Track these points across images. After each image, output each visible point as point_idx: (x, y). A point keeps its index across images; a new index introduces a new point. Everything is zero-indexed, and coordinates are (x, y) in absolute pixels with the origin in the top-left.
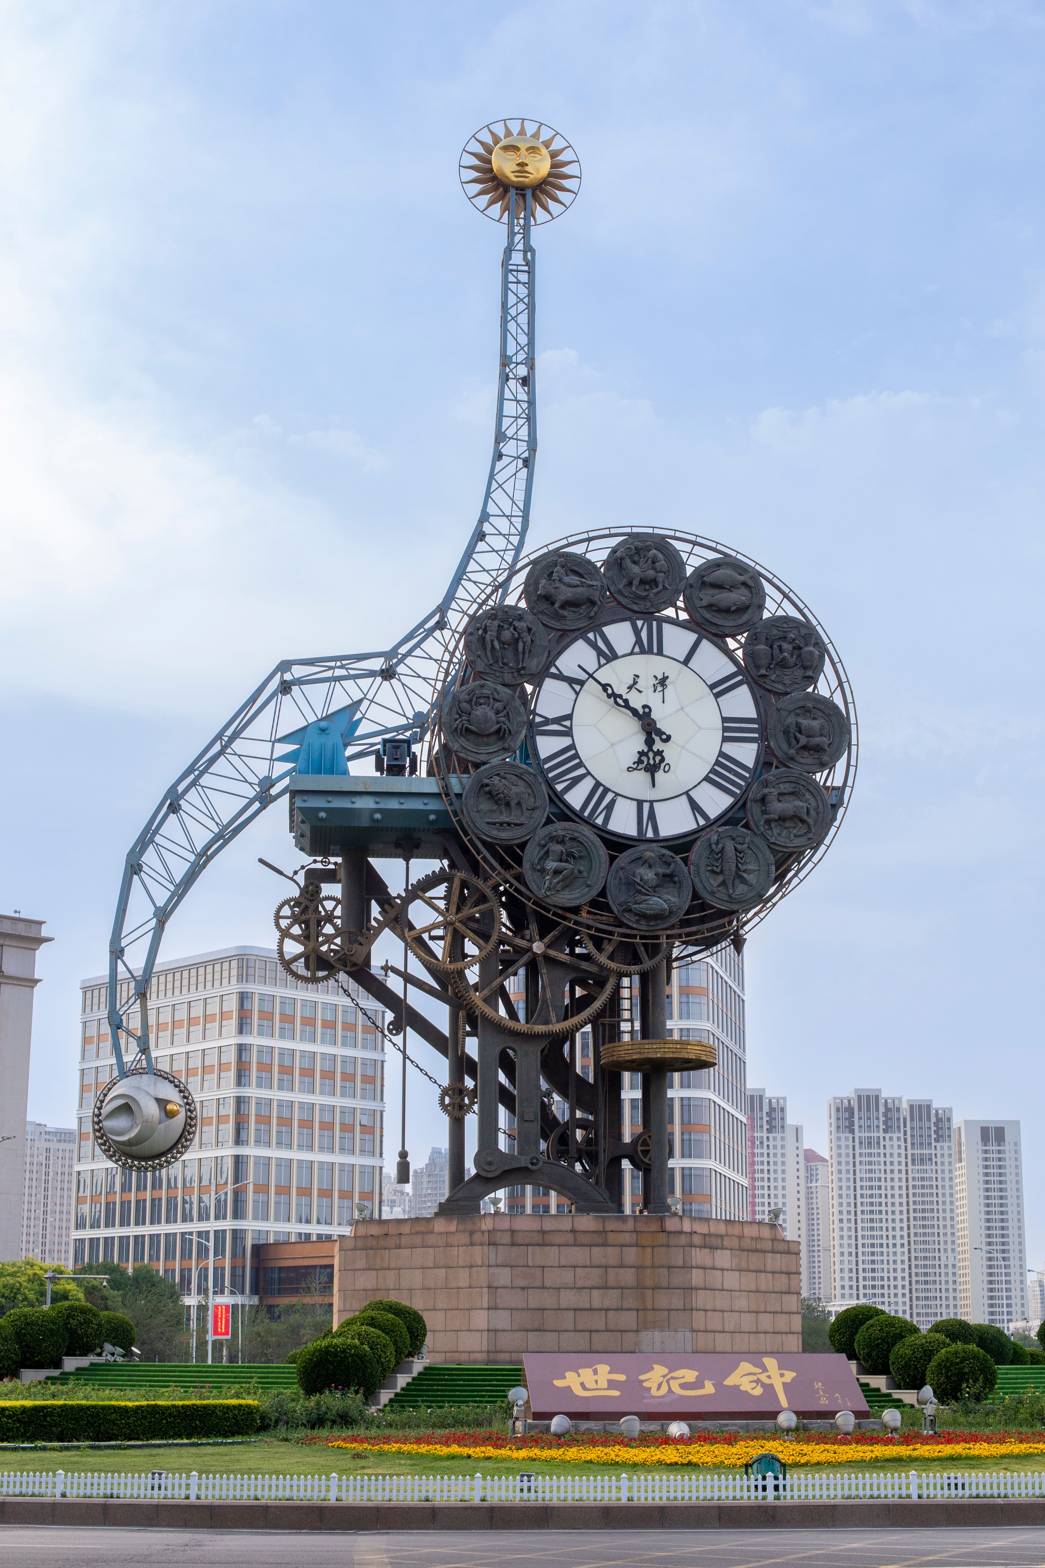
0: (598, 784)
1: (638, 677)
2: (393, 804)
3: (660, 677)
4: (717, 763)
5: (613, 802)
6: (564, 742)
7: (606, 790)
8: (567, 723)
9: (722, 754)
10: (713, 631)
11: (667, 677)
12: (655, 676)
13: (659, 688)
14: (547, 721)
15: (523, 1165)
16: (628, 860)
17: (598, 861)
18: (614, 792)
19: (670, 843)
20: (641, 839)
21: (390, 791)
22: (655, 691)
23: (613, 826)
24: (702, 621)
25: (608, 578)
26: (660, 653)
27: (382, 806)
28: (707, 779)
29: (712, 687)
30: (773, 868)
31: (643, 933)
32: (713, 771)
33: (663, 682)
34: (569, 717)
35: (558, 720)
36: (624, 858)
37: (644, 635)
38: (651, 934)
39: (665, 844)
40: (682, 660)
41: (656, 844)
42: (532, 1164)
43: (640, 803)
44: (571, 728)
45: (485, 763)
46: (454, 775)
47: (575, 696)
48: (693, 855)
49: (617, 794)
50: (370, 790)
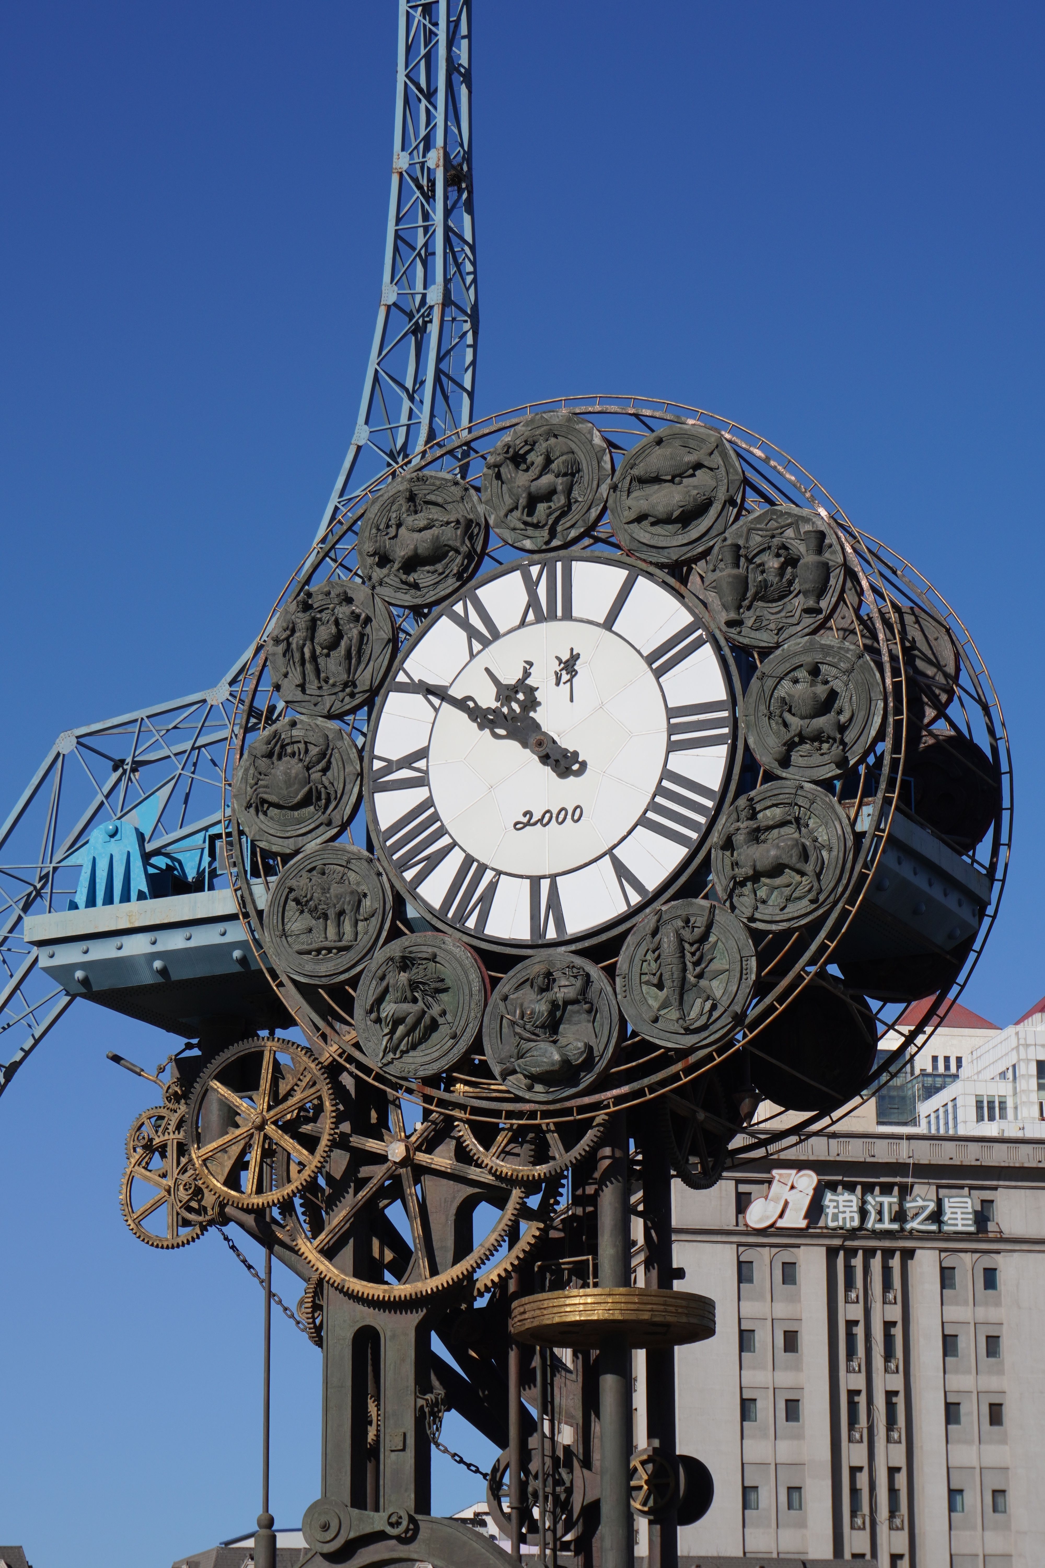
0: (469, 860)
1: (531, 664)
2: (175, 941)
3: (565, 657)
4: (660, 790)
5: (493, 887)
6: (415, 796)
7: (483, 868)
8: (421, 764)
9: (667, 774)
10: (654, 560)
11: (578, 655)
12: (557, 658)
13: (565, 677)
14: (391, 766)
15: (378, 1528)
16: (514, 982)
17: (467, 991)
18: (493, 869)
19: (587, 943)
20: (538, 943)
21: (166, 921)
22: (558, 684)
23: (493, 929)
24: (635, 545)
25: (486, 503)
26: (568, 615)
27: (159, 948)
28: (643, 821)
29: (650, 660)
30: (753, 962)
31: (544, 1107)
32: (653, 806)
33: (570, 665)
34: (423, 753)
35: (408, 762)
36: (508, 981)
37: (542, 591)
38: (558, 1106)
39: (573, 947)
40: (601, 620)
41: (563, 949)
42: (392, 1525)
43: (535, 881)
44: (426, 772)
45: (297, 852)
46: (259, 880)
47: (434, 714)
48: (622, 960)
49: (499, 873)
50: (137, 924)
